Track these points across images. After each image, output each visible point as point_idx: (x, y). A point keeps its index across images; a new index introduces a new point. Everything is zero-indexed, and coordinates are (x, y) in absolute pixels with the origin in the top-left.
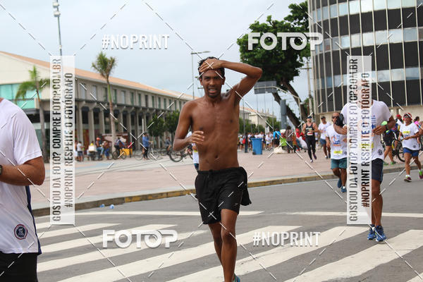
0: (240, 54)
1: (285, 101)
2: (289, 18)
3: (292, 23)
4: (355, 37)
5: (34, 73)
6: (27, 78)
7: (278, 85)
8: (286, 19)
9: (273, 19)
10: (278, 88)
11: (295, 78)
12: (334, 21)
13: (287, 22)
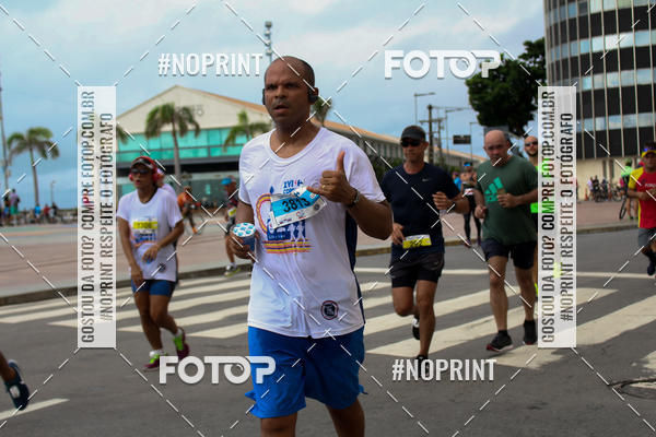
0: (468, 96)
1: (518, 148)
2: (524, 56)
3: (527, 62)
4: (598, 77)
5: (243, 117)
6: (235, 122)
7: (511, 130)
8: (520, 57)
9: (506, 57)
10: (510, 134)
11: (530, 123)
12: (574, 60)
13: (522, 60)
